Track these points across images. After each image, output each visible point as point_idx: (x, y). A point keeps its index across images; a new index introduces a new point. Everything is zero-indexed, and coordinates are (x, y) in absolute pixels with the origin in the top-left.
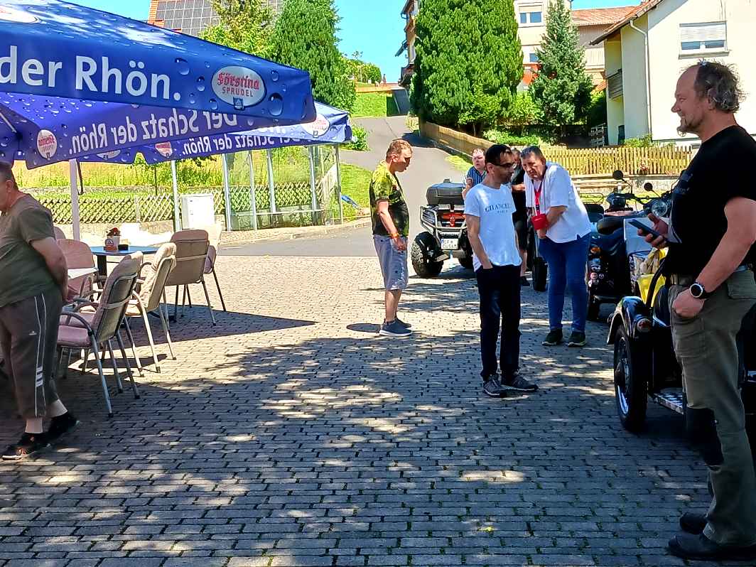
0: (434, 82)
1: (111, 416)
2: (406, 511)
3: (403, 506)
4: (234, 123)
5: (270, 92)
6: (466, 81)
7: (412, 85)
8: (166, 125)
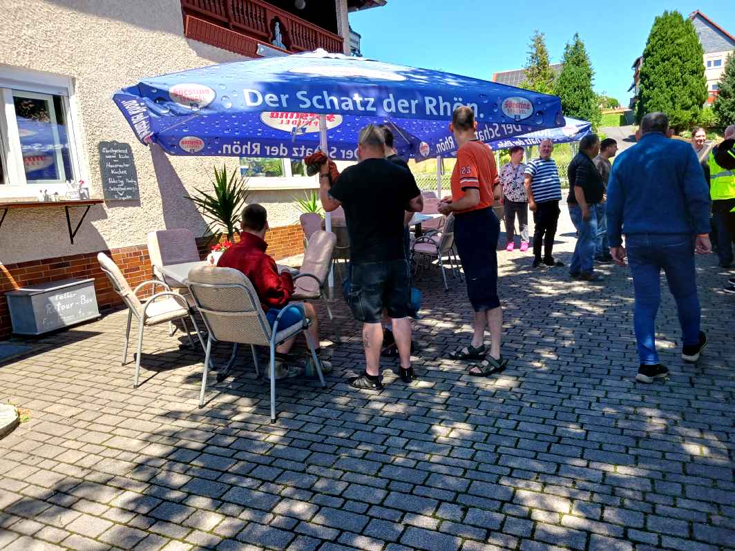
0: (650, 105)
1: (447, 291)
2: (608, 362)
3: (606, 358)
4: (520, 130)
5: (537, 110)
6: (670, 103)
7: (637, 108)
8: (483, 134)
